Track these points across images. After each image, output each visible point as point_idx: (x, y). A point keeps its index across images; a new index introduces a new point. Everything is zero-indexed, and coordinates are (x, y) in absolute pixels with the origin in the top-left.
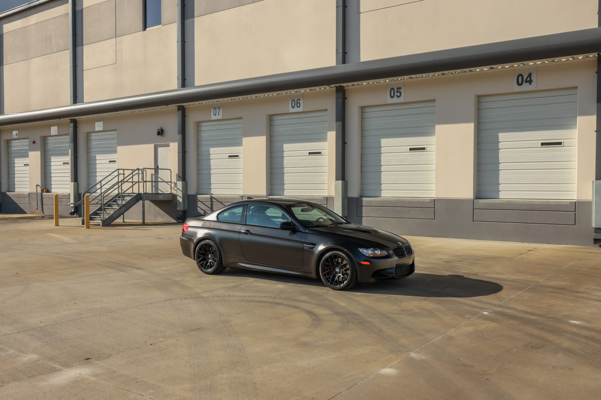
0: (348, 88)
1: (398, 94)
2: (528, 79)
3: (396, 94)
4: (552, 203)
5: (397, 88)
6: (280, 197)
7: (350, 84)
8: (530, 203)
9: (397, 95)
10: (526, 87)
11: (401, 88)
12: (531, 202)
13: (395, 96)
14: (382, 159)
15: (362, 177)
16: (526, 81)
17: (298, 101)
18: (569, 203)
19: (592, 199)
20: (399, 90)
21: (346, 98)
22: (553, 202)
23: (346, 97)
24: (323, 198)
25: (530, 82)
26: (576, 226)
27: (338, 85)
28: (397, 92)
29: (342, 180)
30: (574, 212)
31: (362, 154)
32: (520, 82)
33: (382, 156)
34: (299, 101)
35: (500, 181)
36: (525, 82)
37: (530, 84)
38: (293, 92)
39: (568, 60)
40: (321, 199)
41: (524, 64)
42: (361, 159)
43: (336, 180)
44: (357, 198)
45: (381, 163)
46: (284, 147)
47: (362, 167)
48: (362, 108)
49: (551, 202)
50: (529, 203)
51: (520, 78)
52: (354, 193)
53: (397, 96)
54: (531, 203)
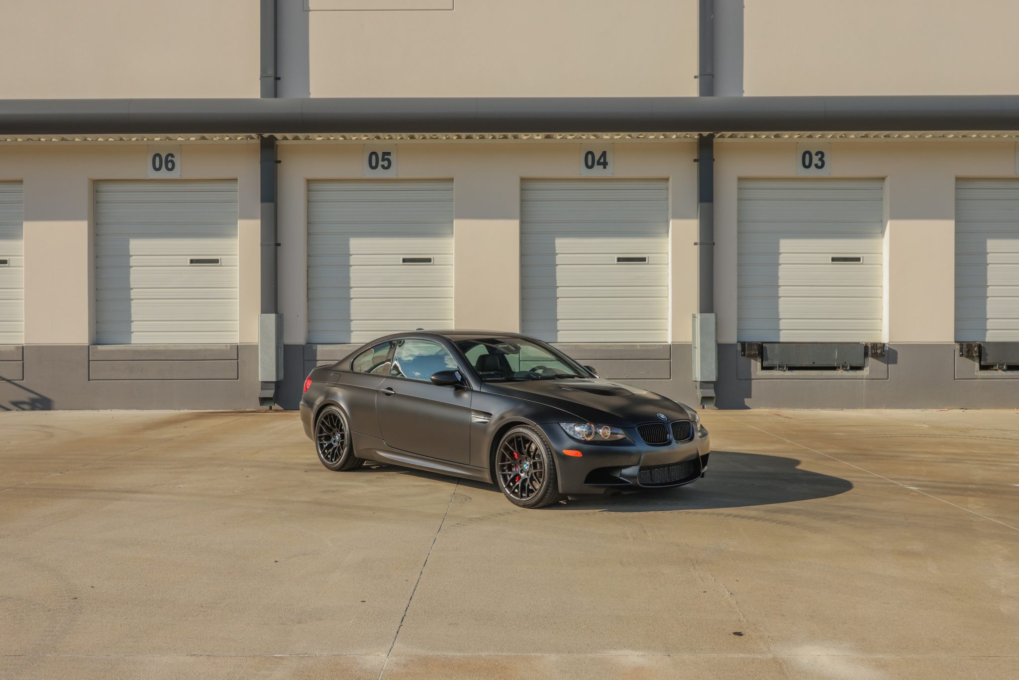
0: (285, 142)
1: (386, 164)
2: (602, 160)
3: (381, 163)
4: (639, 348)
5: (383, 153)
6: (124, 348)
7: (289, 136)
8: (607, 348)
9: (383, 165)
10: (598, 172)
11: (390, 153)
12: (608, 346)
13: (380, 166)
14: (352, 275)
15: (309, 309)
16: (599, 163)
17: (170, 158)
18: (661, 348)
19: (691, 341)
20: (386, 157)
21: (280, 162)
22: (640, 346)
23: (278, 160)
24: (229, 348)
25: (605, 165)
26: (671, 380)
27: (266, 135)
28: (383, 160)
29: (275, 313)
30: (669, 361)
31: (308, 267)
32: (590, 164)
33: (351, 271)
34: (173, 159)
35: (558, 314)
36: (597, 165)
37: (605, 167)
38: (157, 138)
39: (656, 138)
40: (225, 348)
41: (597, 137)
42: (308, 275)
43: (262, 312)
44: (303, 346)
45: (349, 283)
46: (131, 247)
47: (308, 289)
48: (309, 181)
49: (637, 345)
50: (605, 348)
51: (590, 156)
52: (297, 336)
53: (383, 167)
54: (609, 348)
